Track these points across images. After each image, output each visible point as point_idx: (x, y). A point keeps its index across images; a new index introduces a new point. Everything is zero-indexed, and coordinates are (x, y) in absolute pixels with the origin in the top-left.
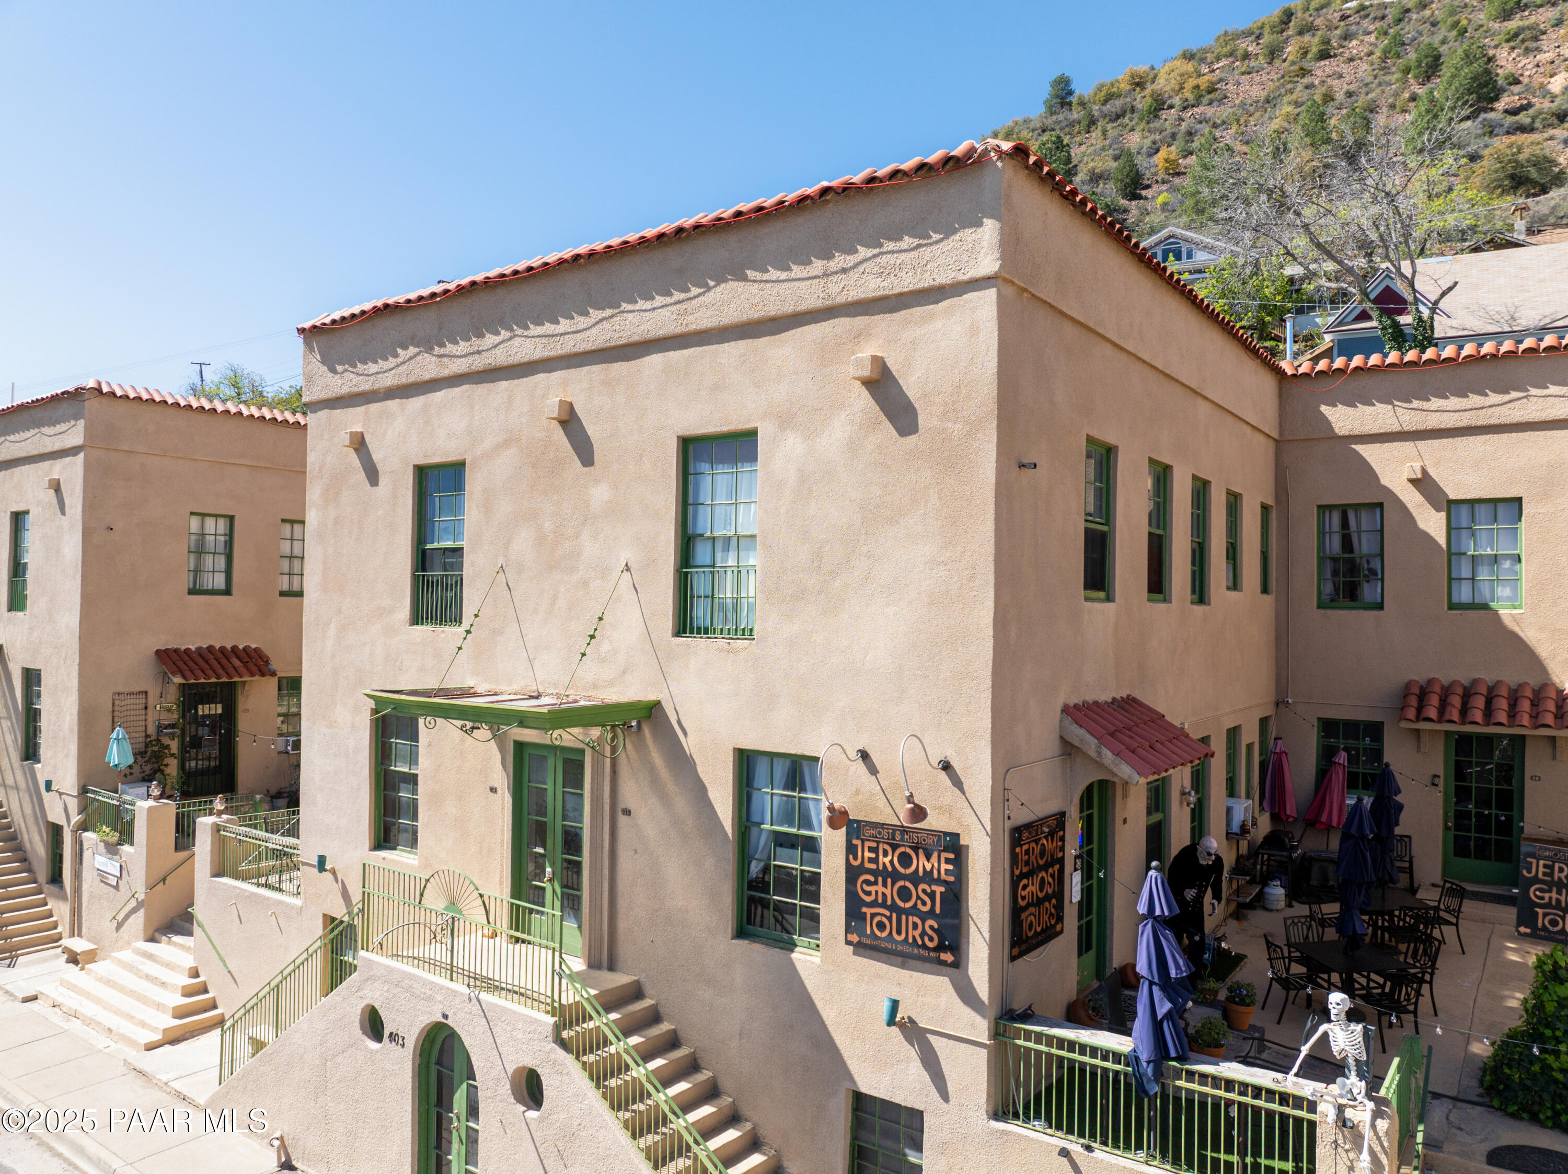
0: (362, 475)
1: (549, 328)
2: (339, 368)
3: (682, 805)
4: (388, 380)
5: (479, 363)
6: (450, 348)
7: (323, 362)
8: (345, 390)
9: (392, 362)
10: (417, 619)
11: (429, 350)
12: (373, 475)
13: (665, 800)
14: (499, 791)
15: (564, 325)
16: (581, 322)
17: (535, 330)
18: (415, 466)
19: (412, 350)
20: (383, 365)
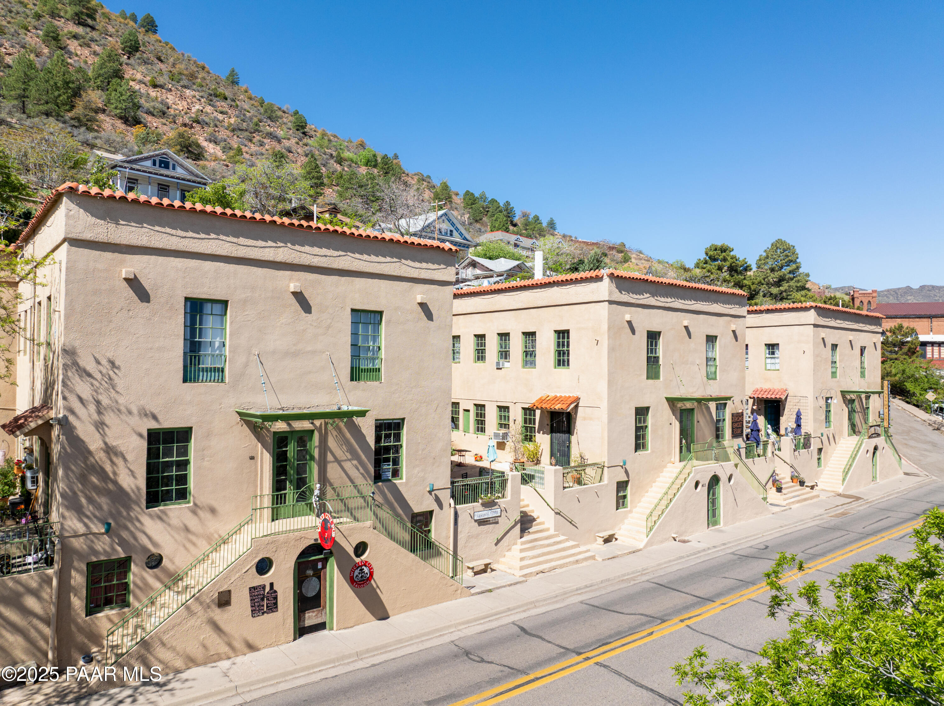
0: (629, 330)
1: (683, 301)
2: (623, 293)
3: (708, 418)
4: (641, 302)
5: (667, 305)
6: (659, 298)
7: (617, 288)
8: (625, 300)
9: (642, 297)
10: (648, 378)
11: (653, 297)
12: (633, 331)
13: (705, 417)
14: (673, 424)
15: (686, 302)
16: (689, 302)
17: (680, 301)
18: (648, 331)
19: (648, 295)
20: (638, 296)
